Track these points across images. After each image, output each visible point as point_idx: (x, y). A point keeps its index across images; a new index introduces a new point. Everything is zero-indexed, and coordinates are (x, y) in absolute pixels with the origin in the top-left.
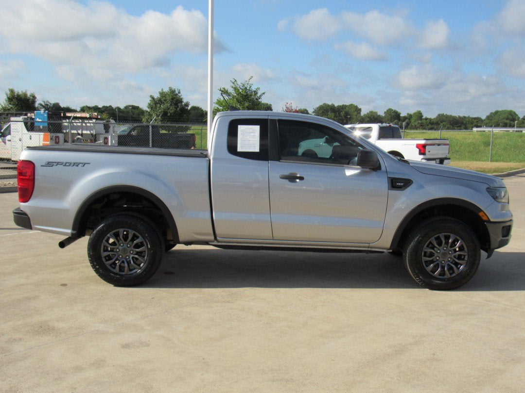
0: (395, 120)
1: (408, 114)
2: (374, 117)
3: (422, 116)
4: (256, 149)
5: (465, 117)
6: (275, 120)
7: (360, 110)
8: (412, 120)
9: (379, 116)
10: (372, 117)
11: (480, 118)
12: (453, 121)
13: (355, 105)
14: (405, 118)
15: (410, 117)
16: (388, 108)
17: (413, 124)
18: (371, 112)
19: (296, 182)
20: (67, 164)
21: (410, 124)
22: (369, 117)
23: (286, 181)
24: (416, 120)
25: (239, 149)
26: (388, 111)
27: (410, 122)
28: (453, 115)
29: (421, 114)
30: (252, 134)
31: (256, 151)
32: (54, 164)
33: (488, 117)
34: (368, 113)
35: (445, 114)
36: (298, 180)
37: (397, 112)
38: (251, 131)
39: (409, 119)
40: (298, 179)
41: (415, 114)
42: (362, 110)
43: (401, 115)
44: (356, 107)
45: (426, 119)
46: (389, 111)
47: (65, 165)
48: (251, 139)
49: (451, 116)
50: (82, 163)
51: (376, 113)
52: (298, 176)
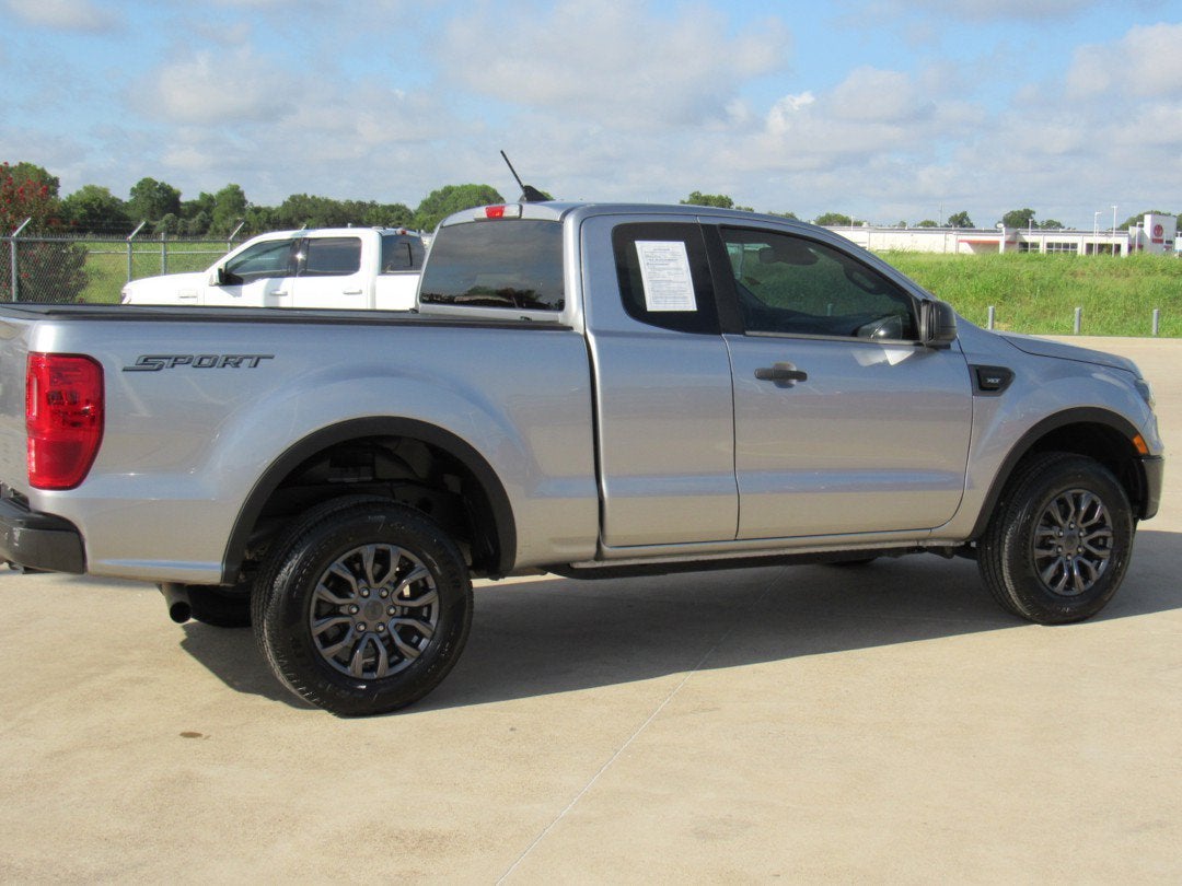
0: (164, 215)
1: (203, 195)
2: (100, 205)
3: (244, 202)
4: (689, 304)
5: (361, 204)
6: (714, 226)
7: (55, 182)
8: (217, 214)
9: (114, 200)
10: (95, 205)
11: (404, 207)
12: (333, 216)
13: (39, 167)
14: (194, 208)
15: (207, 204)
16: (140, 179)
17: (220, 226)
18: (90, 189)
19: (791, 386)
20: (205, 362)
21: (212, 226)
22: (86, 206)
23: (770, 385)
24: (226, 215)
25: (651, 306)
26: (141, 185)
27: (211, 219)
28: (333, 198)
29: (241, 194)
30: (672, 265)
31: (691, 309)
32: (166, 361)
33: (426, 205)
34: (78, 193)
35: (309, 197)
36: (794, 382)
37: (171, 189)
38: (669, 256)
39: (208, 210)
40: (794, 378)
41: (222, 194)
42: (61, 182)
43: (183, 199)
44: (42, 173)
45: (257, 210)
46: (146, 188)
47: (199, 365)
48: (672, 278)
49: (327, 201)
50: (251, 357)
51: (105, 192)
52: (794, 369)
